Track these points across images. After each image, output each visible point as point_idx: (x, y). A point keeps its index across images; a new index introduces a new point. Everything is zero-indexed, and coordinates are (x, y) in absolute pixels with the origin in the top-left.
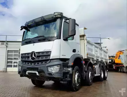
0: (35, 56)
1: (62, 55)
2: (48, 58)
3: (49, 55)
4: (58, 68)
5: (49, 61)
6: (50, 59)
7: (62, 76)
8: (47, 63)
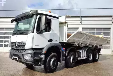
0: (17, 46)
1: (35, 46)
2: (24, 48)
3: (24, 46)
4: (30, 56)
5: (24, 51)
6: (25, 49)
7: (32, 62)
8: (23, 51)
